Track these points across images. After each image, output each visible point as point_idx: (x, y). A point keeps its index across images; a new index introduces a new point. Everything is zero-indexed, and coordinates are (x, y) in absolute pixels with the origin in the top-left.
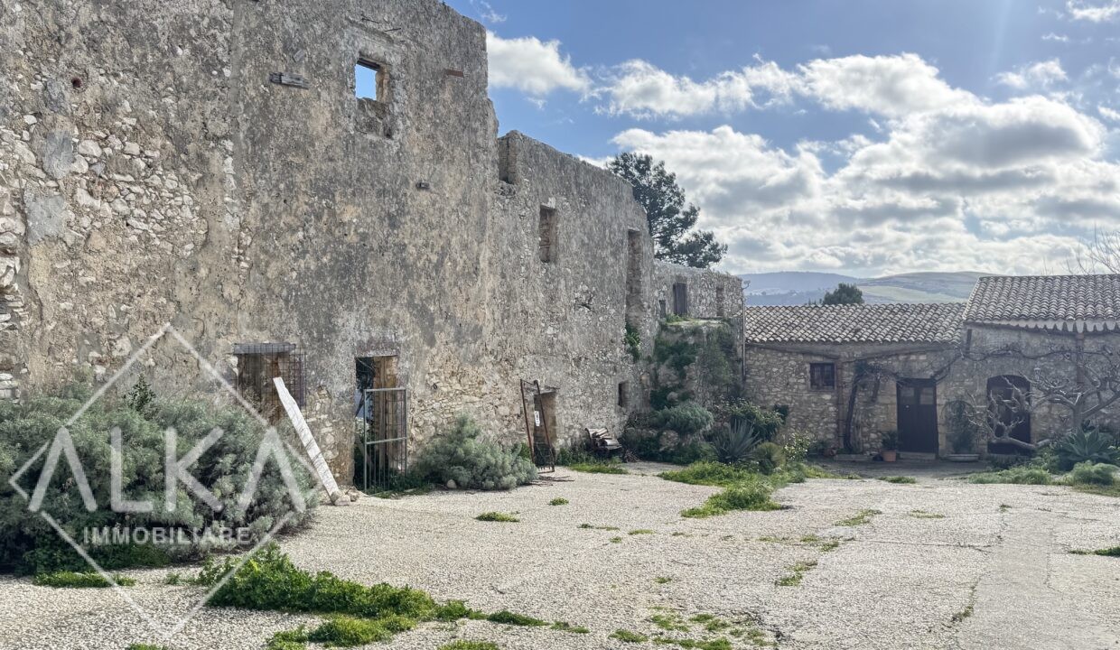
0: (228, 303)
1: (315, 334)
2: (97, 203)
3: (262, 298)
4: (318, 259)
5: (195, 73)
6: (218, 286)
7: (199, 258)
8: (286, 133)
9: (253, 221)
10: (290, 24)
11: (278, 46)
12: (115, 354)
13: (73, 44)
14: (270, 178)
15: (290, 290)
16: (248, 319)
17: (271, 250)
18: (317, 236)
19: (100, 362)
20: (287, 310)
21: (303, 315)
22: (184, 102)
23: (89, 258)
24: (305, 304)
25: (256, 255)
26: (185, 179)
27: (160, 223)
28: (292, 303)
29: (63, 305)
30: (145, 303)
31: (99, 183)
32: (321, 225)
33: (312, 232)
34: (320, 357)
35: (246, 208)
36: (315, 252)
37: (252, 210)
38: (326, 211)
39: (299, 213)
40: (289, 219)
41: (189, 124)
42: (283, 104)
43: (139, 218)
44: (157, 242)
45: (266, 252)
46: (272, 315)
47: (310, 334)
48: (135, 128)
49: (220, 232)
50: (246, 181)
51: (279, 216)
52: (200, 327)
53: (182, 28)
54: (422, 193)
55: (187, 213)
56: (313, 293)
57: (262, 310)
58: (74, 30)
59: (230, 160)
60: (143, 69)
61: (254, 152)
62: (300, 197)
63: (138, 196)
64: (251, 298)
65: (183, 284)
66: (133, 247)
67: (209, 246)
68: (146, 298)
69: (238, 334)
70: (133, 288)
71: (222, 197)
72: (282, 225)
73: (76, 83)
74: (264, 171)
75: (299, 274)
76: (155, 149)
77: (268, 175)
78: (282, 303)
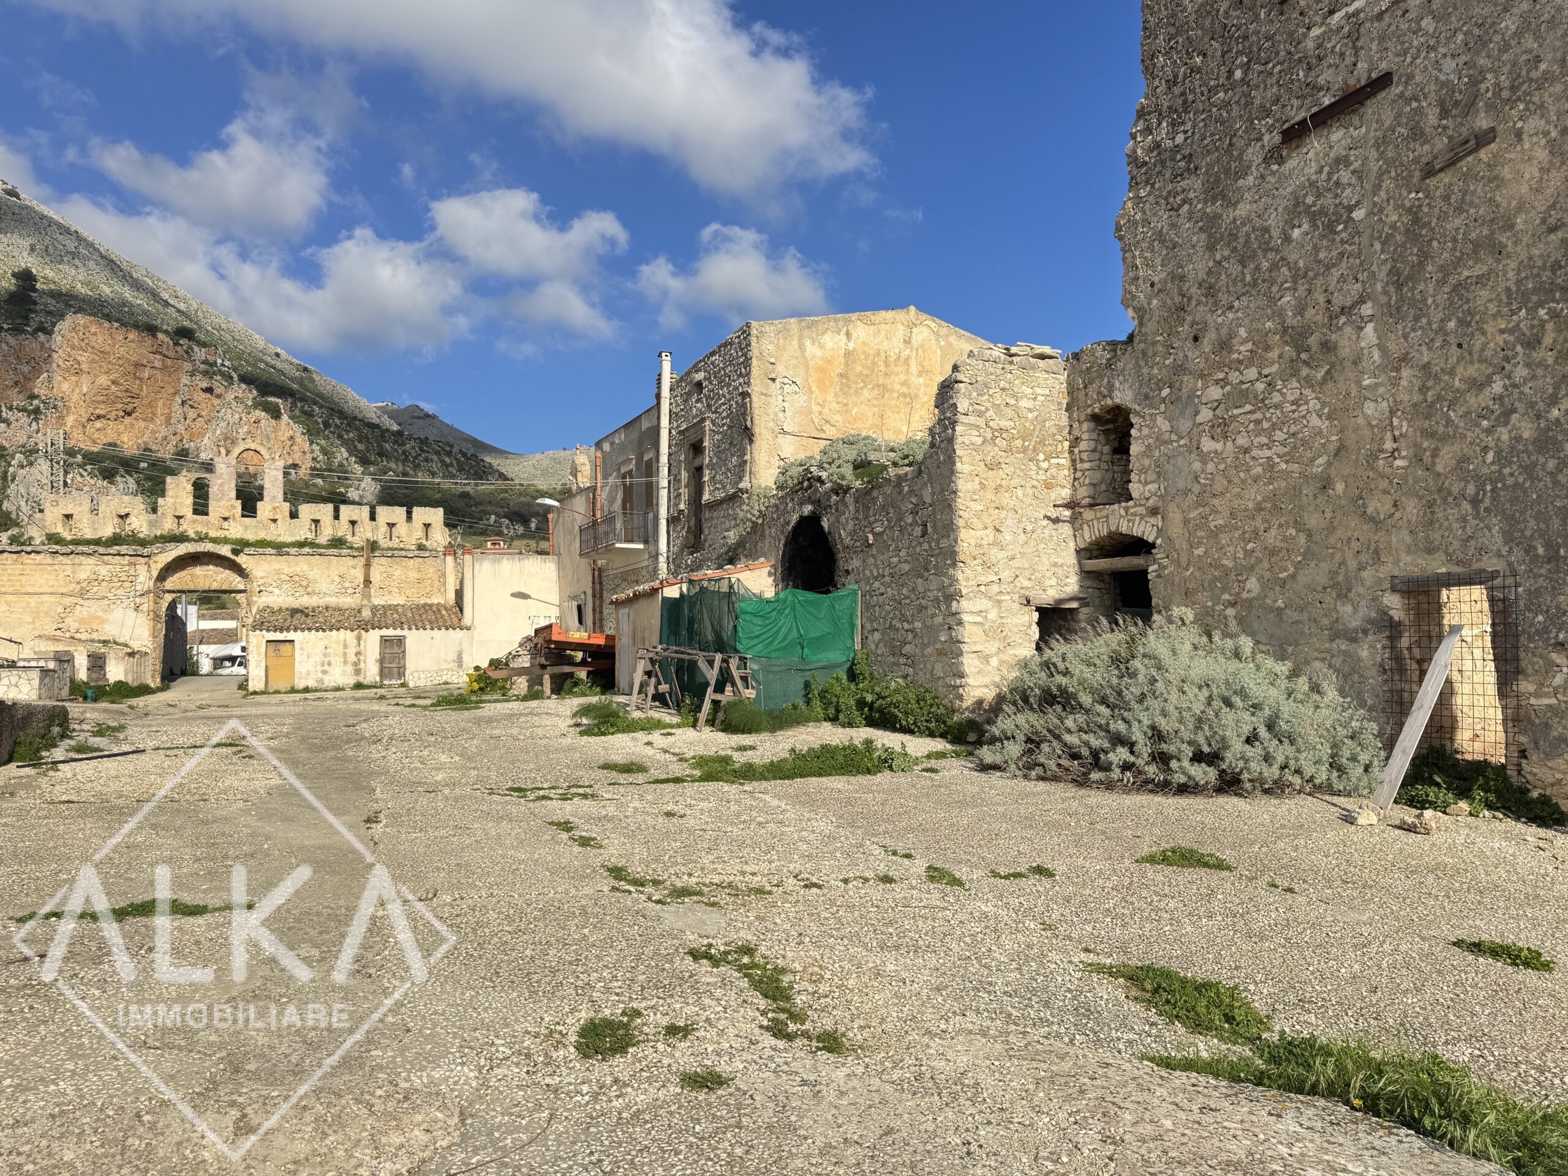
0: (1375, 522)
1: (1541, 551)
2: (1219, 446)
3: (1431, 505)
4: (1538, 417)
6: (1358, 501)
7: (1333, 472)
8: (1454, 240)
9: (1406, 398)
10: (1449, 65)
11: (1432, 117)
13: (1194, 302)
14: (1429, 323)
15: (1480, 481)
16: (1408, 539)
17: (1441, 429)
18: (1534, 377)
19: (1233, 604)
20: (1477, 516)
21: (1511, 521)
24: (1513, 500)
25: (1415, 445)
26: (1308, 382)
27: (1283, 444)
28: (1487, 502)
29: (1197, 552)
30: (1272, 537)
31: (1222, 428)
33: (1521, 372)
34: (1554, 590)
35: (1395, 383)
36: (1532, 405)
37: (1404, 383)
38: (1550, 326)
39: (1488, 353)
40: (1472, 371)
42: (1446, 198)
43: (1261, 446)
44: (1284, 466)
45: (1432, 435)
46: (1449, 528)
47: (1529, 550)
48: (1251, 351)
49: (1356, 429)
50: (1391, 345)
51: (1452, 373)
52: (1338, 557)
55: (1315, 421)
56: (1533, 478)
57: (1431, 523)
59: (1370, 328)
61: (1401, 299)
62: (1489, 328)
64: (1412, 509)
65: (1312, 508)
69: (1396, 563)
70: (1259, 523)
72: (1457, 383)
73: (1196, 339)
74: (1417, 319)
75: (1498, 453)
77: (1424, 321)
78: (1466, 506)
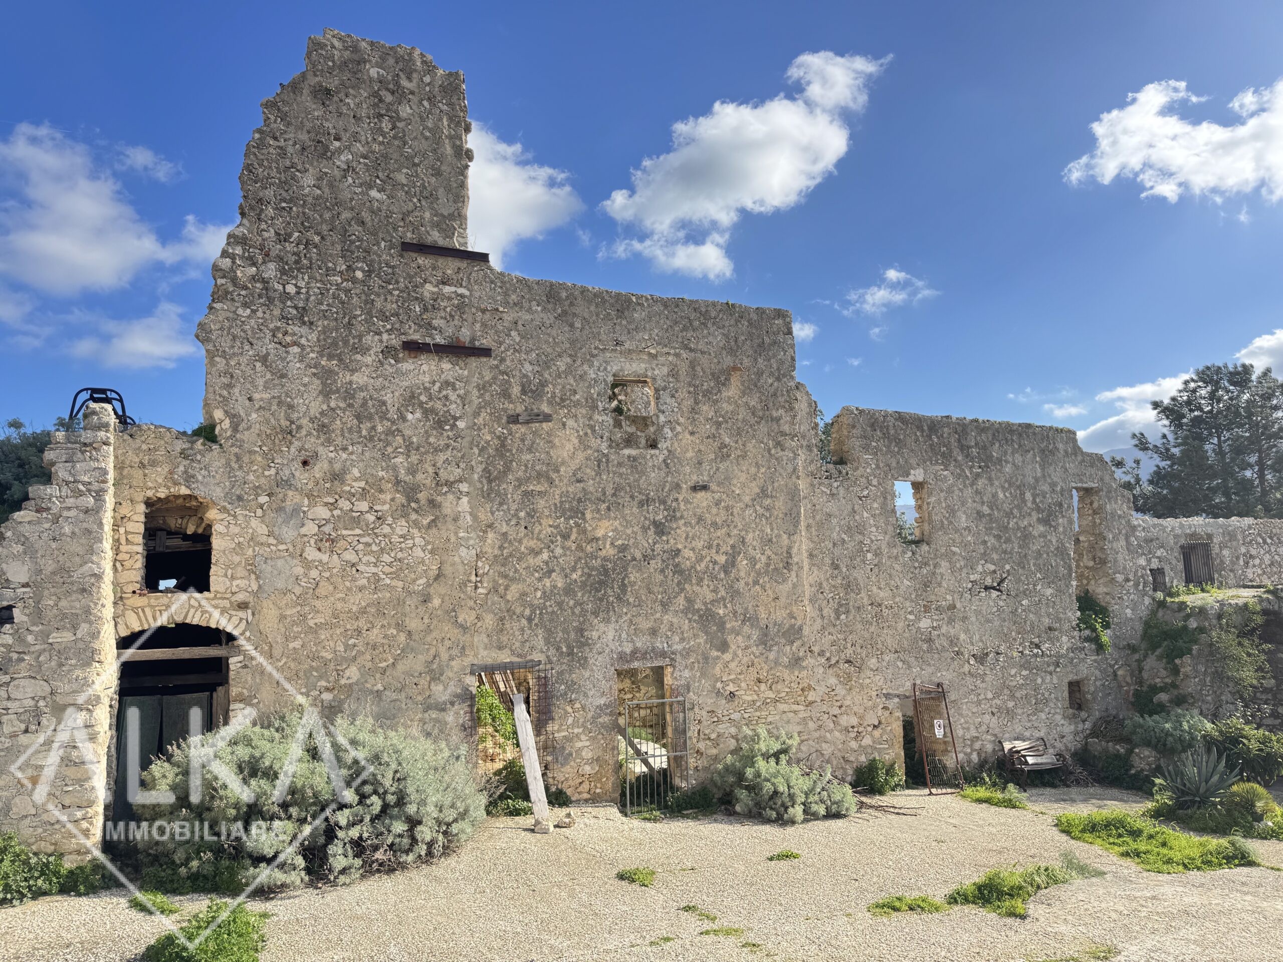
0: (464, 628)
1: (564, 649)
2: (325, 558)
3: (502, 619)
4: (566, 576)
5: (426, 432)
6: (451, 613)
7: (432, 591)
8: (526, 466)
9: (490, 551)
10: (528, 367)
11: (516, 390)
12: (343, 682)
13: (304, 432)
14: (509, 509)
15: (533, 608)
16: (486, 640)
17: (511, 574)
18: (565, 555)
19: (328, 689)
20: (530, 628)
21: (549, 632)
22: (414, 458)
23: (318, 604)
24: (551, 621)
25: (494, 581)
26: (416, 524)
27: (390, 565)
28: (536, 621)
29: (291, 645)
30: (375, 635)
31: (327, 542)
32: (569, 543)
33: (559, 551)
34: (571, 672)
35: (483, 539)
36: (563, 569)
37: (489, 541)
38: (575, 530)
39: (542, 536)
40: (532, 543)
41: (420, 476)
42: (523, 440)
43: (368, 564)
44: (388, 581)
45: (506, 577)
46: (513, 635)
47: (558, 649)
48: (364, 489)
49: (453, 564)
50: (482, 516)
51: (520, 542)
52: (433, 651)
53: (413, 397)
54: (701, 495)
55: (418, 552)
56: (561, 609)
57: (502, 630)
58: (305, 422)
59: (465, 500)
60: (371, 439)
61: (491, 489)
62: (544, 522)
63: (368, 545)
64: (489, 620)
65: (413, 615)
66: (361, 589)
67: (442, 578)
68: (375, 631)
69: (476, 655)
70: (362, 623)
71: (456, 533)
72: (523, 549)
73: (305, 463)
74: (501, 504)
75: (544, 593)
76: (384, 503)
77: (505, 507)
78: (524, 622)
